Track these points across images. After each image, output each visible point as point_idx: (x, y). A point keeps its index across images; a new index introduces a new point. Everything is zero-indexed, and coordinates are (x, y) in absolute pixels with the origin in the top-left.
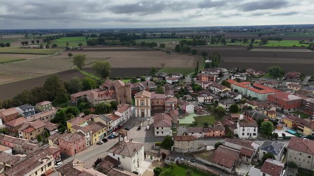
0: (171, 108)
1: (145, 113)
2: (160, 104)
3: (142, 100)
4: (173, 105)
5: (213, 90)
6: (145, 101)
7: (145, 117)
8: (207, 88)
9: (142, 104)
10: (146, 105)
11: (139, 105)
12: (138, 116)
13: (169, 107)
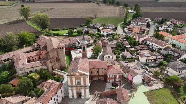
0: (115, 80)
1: (83, 94)
2: (100, 74)
3: (78, 78)
4: (118, 77)
5: (151, 44)
6: (82, 79)
7: (83, 98)
8: (143, 41)
9: (78, 83)
10: (82, 84)
11: (74, 84)
12: (73, 96)
13: (112, 78)
